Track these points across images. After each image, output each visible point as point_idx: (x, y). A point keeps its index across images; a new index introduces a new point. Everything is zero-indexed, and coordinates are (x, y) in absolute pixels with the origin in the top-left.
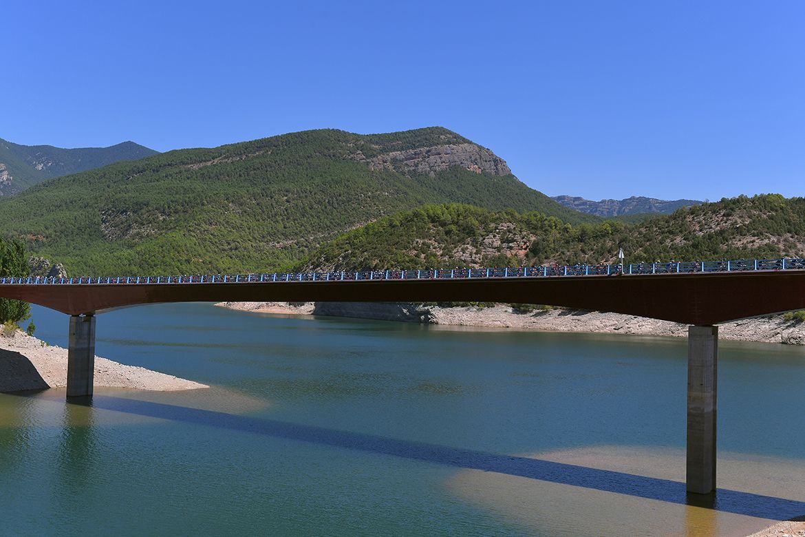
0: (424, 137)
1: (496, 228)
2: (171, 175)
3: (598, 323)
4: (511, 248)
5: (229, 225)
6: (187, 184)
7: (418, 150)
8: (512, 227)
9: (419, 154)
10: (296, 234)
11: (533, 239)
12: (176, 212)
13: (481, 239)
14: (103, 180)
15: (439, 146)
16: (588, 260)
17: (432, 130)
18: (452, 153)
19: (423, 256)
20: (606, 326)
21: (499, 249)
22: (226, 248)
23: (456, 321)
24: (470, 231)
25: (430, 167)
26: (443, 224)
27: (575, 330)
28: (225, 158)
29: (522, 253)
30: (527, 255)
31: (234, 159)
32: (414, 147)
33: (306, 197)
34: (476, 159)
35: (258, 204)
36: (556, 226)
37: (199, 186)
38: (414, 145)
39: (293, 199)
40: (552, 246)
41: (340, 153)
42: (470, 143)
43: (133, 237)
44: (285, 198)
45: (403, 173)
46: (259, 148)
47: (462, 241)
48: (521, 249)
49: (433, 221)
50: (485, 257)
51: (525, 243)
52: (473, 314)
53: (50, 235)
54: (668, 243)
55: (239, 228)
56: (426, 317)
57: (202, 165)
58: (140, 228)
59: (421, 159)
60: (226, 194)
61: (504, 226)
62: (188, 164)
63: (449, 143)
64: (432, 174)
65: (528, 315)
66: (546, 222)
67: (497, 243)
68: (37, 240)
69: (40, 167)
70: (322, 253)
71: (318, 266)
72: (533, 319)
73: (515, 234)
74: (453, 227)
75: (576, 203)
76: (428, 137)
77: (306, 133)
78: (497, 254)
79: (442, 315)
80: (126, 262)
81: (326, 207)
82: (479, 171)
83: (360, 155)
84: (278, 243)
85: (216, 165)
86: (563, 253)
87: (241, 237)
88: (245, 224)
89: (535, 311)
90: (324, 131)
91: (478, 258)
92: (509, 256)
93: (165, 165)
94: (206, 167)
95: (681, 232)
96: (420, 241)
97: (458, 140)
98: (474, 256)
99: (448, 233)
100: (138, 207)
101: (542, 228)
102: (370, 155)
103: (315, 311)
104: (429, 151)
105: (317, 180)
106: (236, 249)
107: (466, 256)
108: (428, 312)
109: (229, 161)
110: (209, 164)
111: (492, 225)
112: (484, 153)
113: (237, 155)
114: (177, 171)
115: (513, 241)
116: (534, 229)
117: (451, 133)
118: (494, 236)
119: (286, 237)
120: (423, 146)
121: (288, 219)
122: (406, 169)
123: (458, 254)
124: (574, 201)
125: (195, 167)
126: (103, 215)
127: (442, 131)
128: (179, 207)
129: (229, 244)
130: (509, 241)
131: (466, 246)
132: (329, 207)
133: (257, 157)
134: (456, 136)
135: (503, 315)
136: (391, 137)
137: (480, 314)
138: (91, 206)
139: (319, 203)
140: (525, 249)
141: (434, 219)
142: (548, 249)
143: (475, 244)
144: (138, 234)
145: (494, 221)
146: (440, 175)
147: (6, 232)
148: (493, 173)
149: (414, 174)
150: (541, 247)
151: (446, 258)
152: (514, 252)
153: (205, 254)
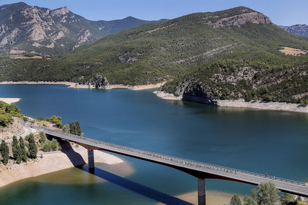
0: (236, 11)
1: (242, 69)
2: (142, 36)
3: (271, 106)
4: (247, 76)
5: (161, 56)
6: (147, 39)
7: (233, 17)
8: (248, 68)
9: (234, 18)
10: (185, 57)
11: (255, 72)
12: (143, 52)
13: (236, 73)
14: (120, 38)
15: (242, 15)
16: (273, 80)
17: (239, 8)
18: (247, 17)
19: (216, 80)
20: (274, 107)
21: (243, 77)
22: (160, 65)
23: (225, 105)
24: (232, 71)
25: (238, 23)
26: (225, 68)
27: (263, 108)
28: (161, 27)
29: (250, 78)
30: (252, 79)
31: (164, 28)
32: (232, 16)
33: (189, 42)
34: (257, 18)
35: (172, 47)
36: (264, 67)
37: (151, 40)
38: (232, 15)
39: (184, 44)
40: (261, 75)
41: (202, 22)
42: (254, 11)
43: (129, 62)
44: (181, 43)
45: (228, 27)
46: (173, 23)
47: (230, 74)
48: (250, 76)
49: (221, 67)
50: (238, 80)
51: (252, 74)
52: (231, 102)
53: (103, 62)
54: (301, 74)
55: (165, 57)
56: (216, 103)
57: (153, 31)
58: (132, 59)
59: (234, 20)
60: (160, 44)
61: (245, 68)
62: (148, 31)
63: (246, 13)
64: (239, 26)
65: (250, 102)
66: (260, 66)
67: (242, 75)
68: (99, 64)
69: (100, 29)
70: (185, 78)
71: (183, 83)
72: (251, 104)
73: (248, 71)
74: (227, 69)
75: (303, 27)
76: (237, 11)
77: (190, 15)
78: (242, 79)
79: (221, 103)
80: (126, 74)
81: (196, 46)
82: (258, 23)
83: (210, 23)
84: (179, 61)
85: (158, 30)
86: (265, 78)
87: (165, 60)
88: (167, 55)
89: (252, 101)
90: (197, 14)
91: (235, 81)
92: (246, 79)
93: (140, 32)
94: (154, 32)
95: (306, 70)
96: (216, 75)
97: (250, 11)
98: (234, 80)
99: (226, 71)
100: (131, 50)
101: (259, 67)
102: (214, 21)
103: (183, 99)
104: (238, 17)
105: (194, 34)
106: (164, 65)
107: (231, 80)
108: (216, 102)
109: (162, 29)
110: (155, 30)
111: (241, 68)
112: (260, 15)
113: (165, 26)
114: (144, 34)
115: (247, 74)
116: (256, 68)
117: (246, 8)
118: (241, 72)
119: (182, 59)
120: (236, 15)
121: (183, 51)
122: (229, 25)
123: (228, 80)
124: (302, 26)
125: (150, 32)
126: (120, 53)
127: (243, 8)
128: (144, 50)
129: (161, 63)
130: (246, 74)
131: (231, 76)
132: (197, 46)
133: (172, 26)
134: (249, 9)
135: (241, 103)
136: (223, 12)
137: (233, 103)
138: (116, 50)
139: (194, 44)
140: (252, 76)
141: (221, 66)
142: (259, 76)
143: (234, 76)
144: (131, 61)
145: (242, 66)
146: (242, 26)
147: (89, 62)
148: (264, 23)
149: (232, 26)
150: (257, 76)
151: (224, 81)
152: (248, 78)
153: (152, 70)
